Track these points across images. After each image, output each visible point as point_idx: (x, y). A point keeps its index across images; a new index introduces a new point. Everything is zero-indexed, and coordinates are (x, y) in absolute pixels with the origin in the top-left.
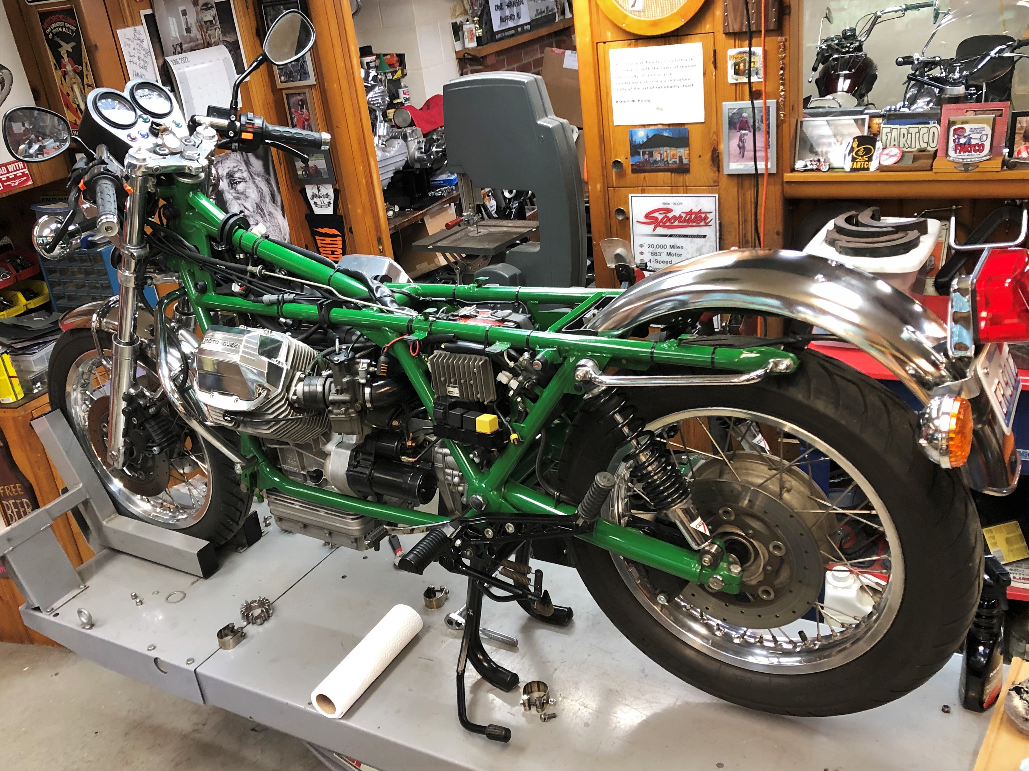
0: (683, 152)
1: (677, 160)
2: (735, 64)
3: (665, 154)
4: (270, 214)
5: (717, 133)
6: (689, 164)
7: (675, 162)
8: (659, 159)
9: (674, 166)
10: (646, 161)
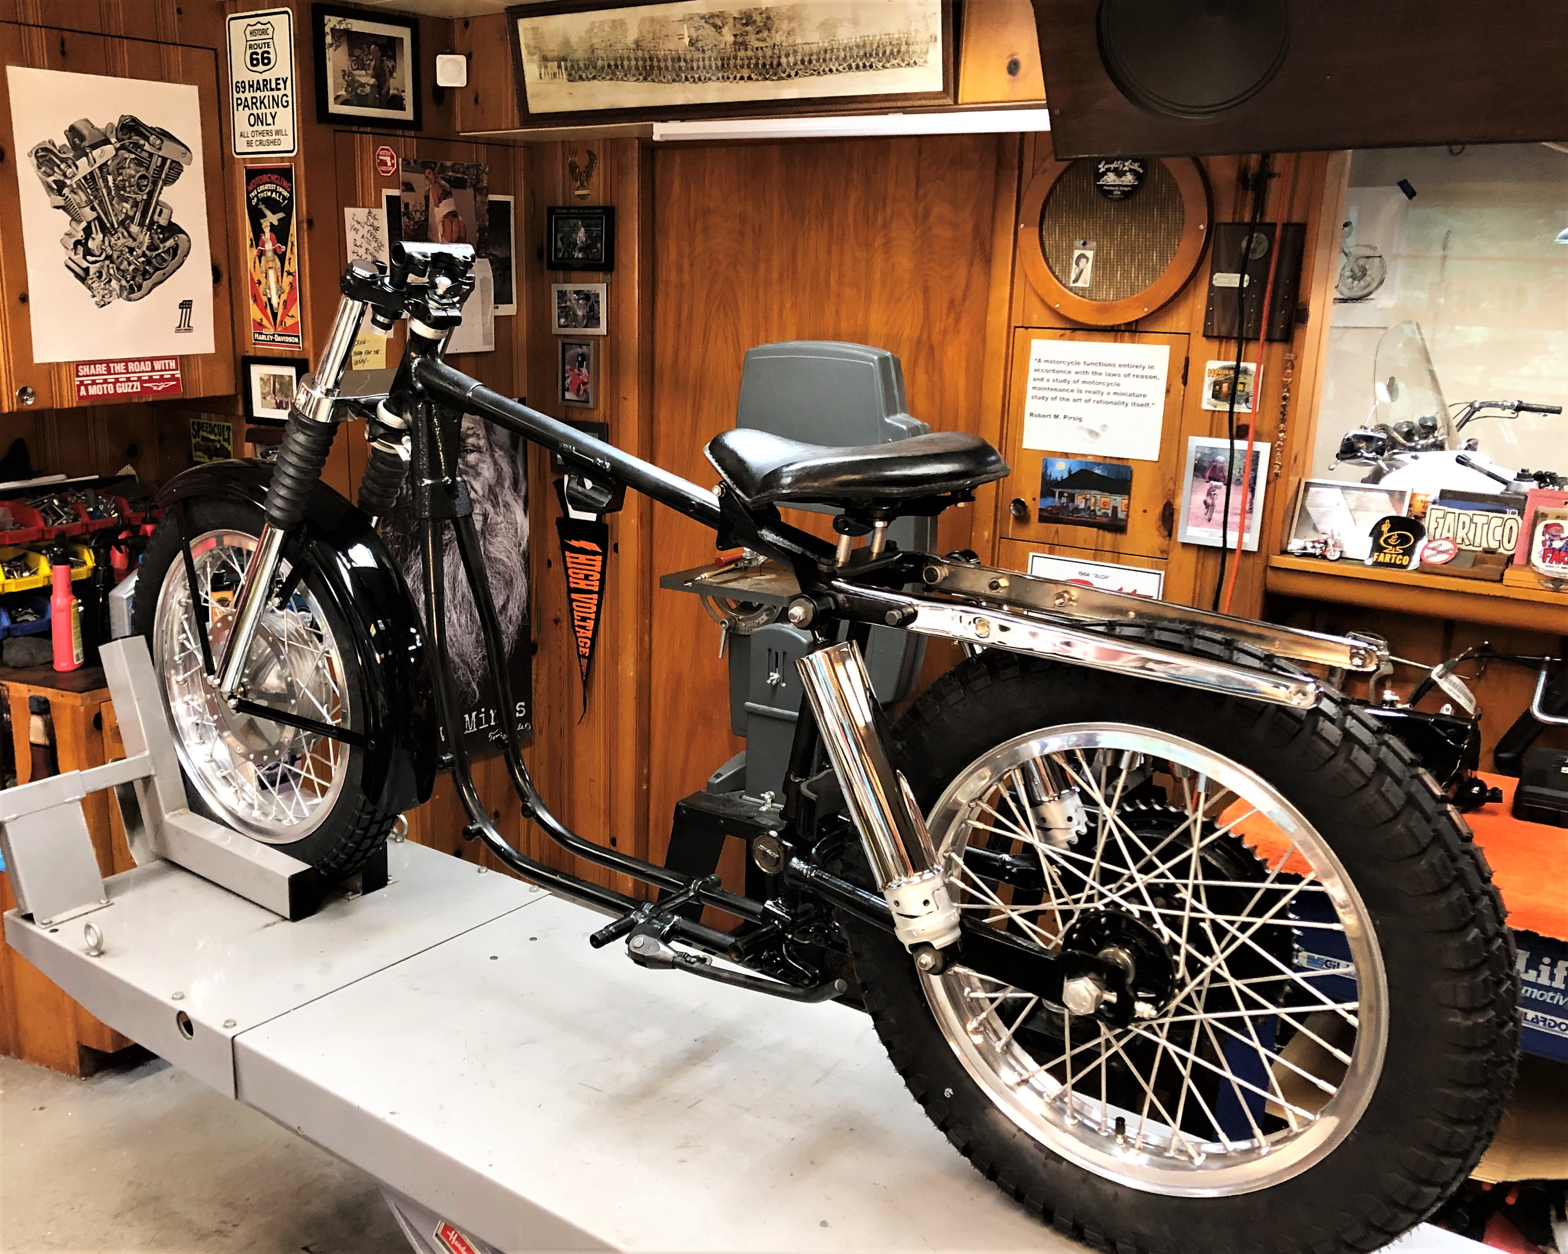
0: (1119, 501)
1: (1110, 512)
2: (1216, 383)
3: (1093, 500)
4: (507, 505)
5: (1176, 480)
6: (1126, 520)
7: (1106, 514)
8: (1082, 506)
9: (1104, 520)
10: (1063, 508)
